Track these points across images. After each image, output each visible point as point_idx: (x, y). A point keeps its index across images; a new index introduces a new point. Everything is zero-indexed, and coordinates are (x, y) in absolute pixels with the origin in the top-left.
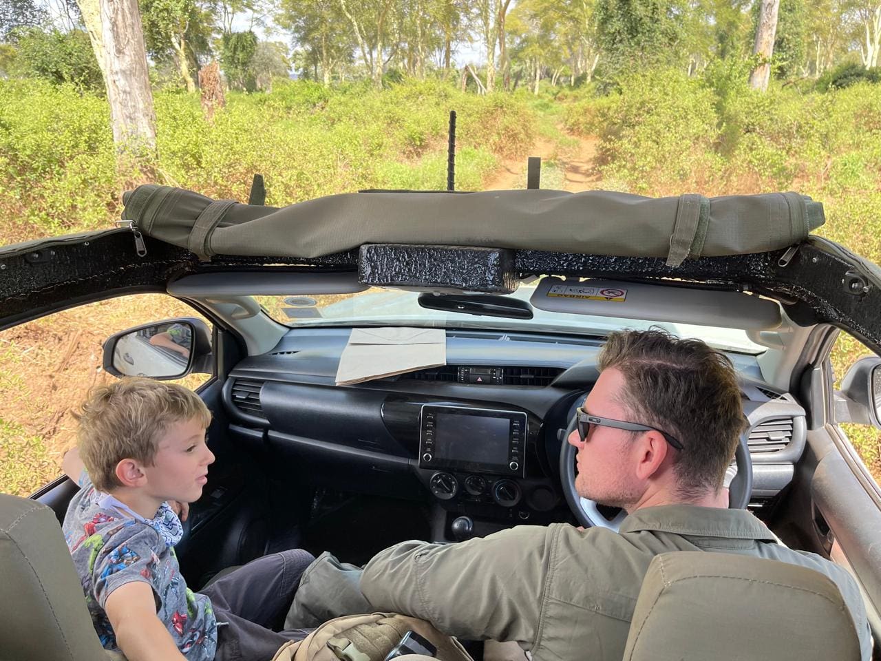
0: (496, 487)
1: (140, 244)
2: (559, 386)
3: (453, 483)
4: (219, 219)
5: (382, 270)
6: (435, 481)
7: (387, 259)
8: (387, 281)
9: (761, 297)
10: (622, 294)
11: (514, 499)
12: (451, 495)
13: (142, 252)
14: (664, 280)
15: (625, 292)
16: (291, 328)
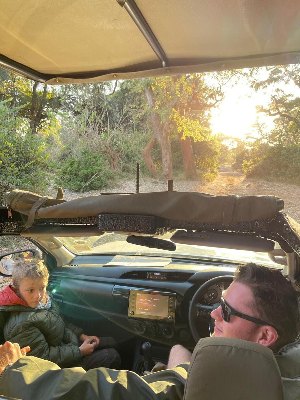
0: (163, 328)
1: (10, 214)
2: (190, 281)
3: (144, 326)
4: (42, 204)
5: (106, 224)
6: (136, 325)
7: (109, 220)
8: (108, 229)
9: (268, 239)
10: (209, 237)
11: (171, 334)
12: (143, 332)
13: (10, 217)
14: (225, 232)
15: (210, 236)
16: (77, 255)
